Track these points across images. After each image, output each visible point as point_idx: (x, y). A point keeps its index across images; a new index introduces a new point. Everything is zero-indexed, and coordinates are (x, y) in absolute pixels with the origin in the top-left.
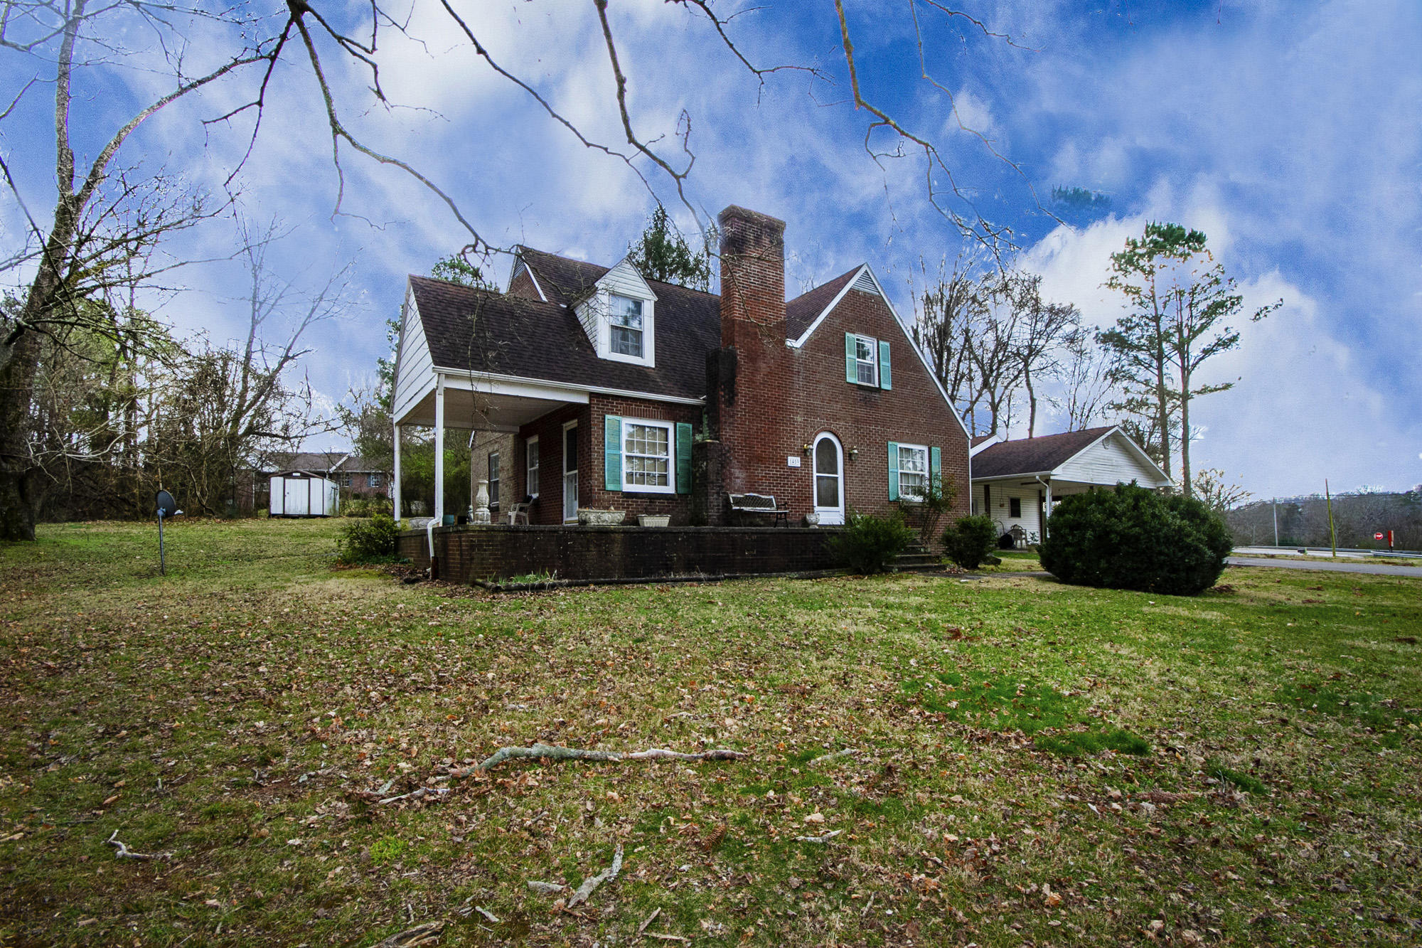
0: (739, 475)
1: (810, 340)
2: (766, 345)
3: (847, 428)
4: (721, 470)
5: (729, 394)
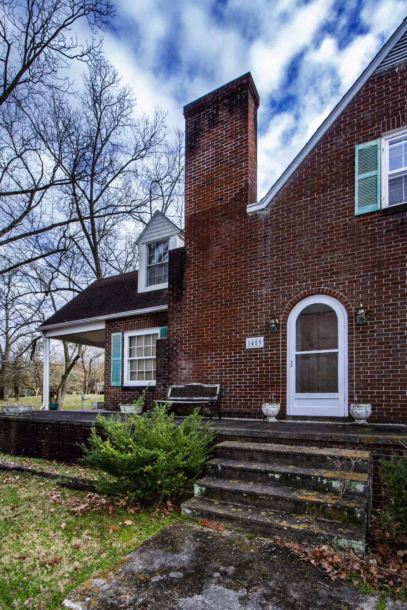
0: (185, 367)
1: (287, 189)
2: (220, 226)
3: (355, 282)
4: (168, 363)
5: (177, 291)
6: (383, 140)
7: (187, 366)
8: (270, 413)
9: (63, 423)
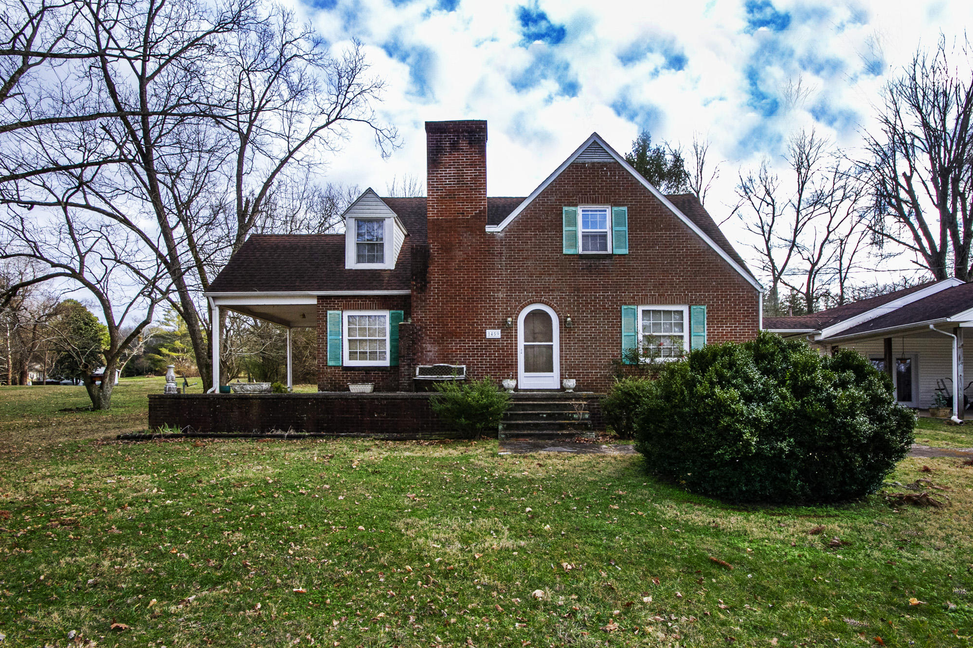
0: (431, 349)
1: (516, 221)
2: (462, 235)
3: (564, 298)
4: (413, 346)
5: (421, 283)
6: (579, 207)
7: (433, 349)
8: (511, 386)
9: (334, 397)
